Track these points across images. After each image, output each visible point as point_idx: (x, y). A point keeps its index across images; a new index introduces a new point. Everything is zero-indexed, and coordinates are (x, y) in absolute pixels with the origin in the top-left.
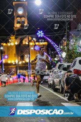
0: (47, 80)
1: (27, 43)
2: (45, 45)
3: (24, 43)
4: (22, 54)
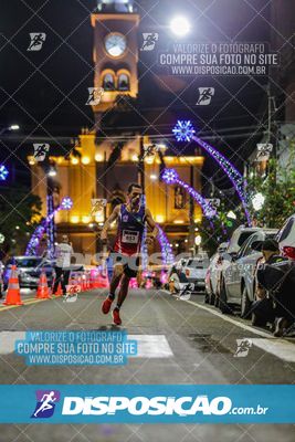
0: (203, 280)
1: (135, 158)
2: (198, 165)
3: (125, 156)
4: (117, 194)
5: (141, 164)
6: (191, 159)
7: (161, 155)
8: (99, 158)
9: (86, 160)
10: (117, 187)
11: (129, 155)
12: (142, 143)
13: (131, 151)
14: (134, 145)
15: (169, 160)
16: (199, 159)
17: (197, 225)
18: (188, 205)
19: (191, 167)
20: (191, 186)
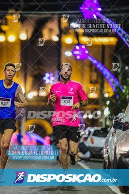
4: (39, 69)
5: (59, 43)
6: (105, 40)
7: (77, 36)
8: (24, 36)
9: (12, 38)
10: (39, 63)
11: (50, 34)
12: (60, 22)
13: (51, 30)
14: (53, 25)
15: (84, 40)
16: (112, 40)
17: (108, 99)
18: (100, 81)
19: (103, 47)
20: (103, 64)
